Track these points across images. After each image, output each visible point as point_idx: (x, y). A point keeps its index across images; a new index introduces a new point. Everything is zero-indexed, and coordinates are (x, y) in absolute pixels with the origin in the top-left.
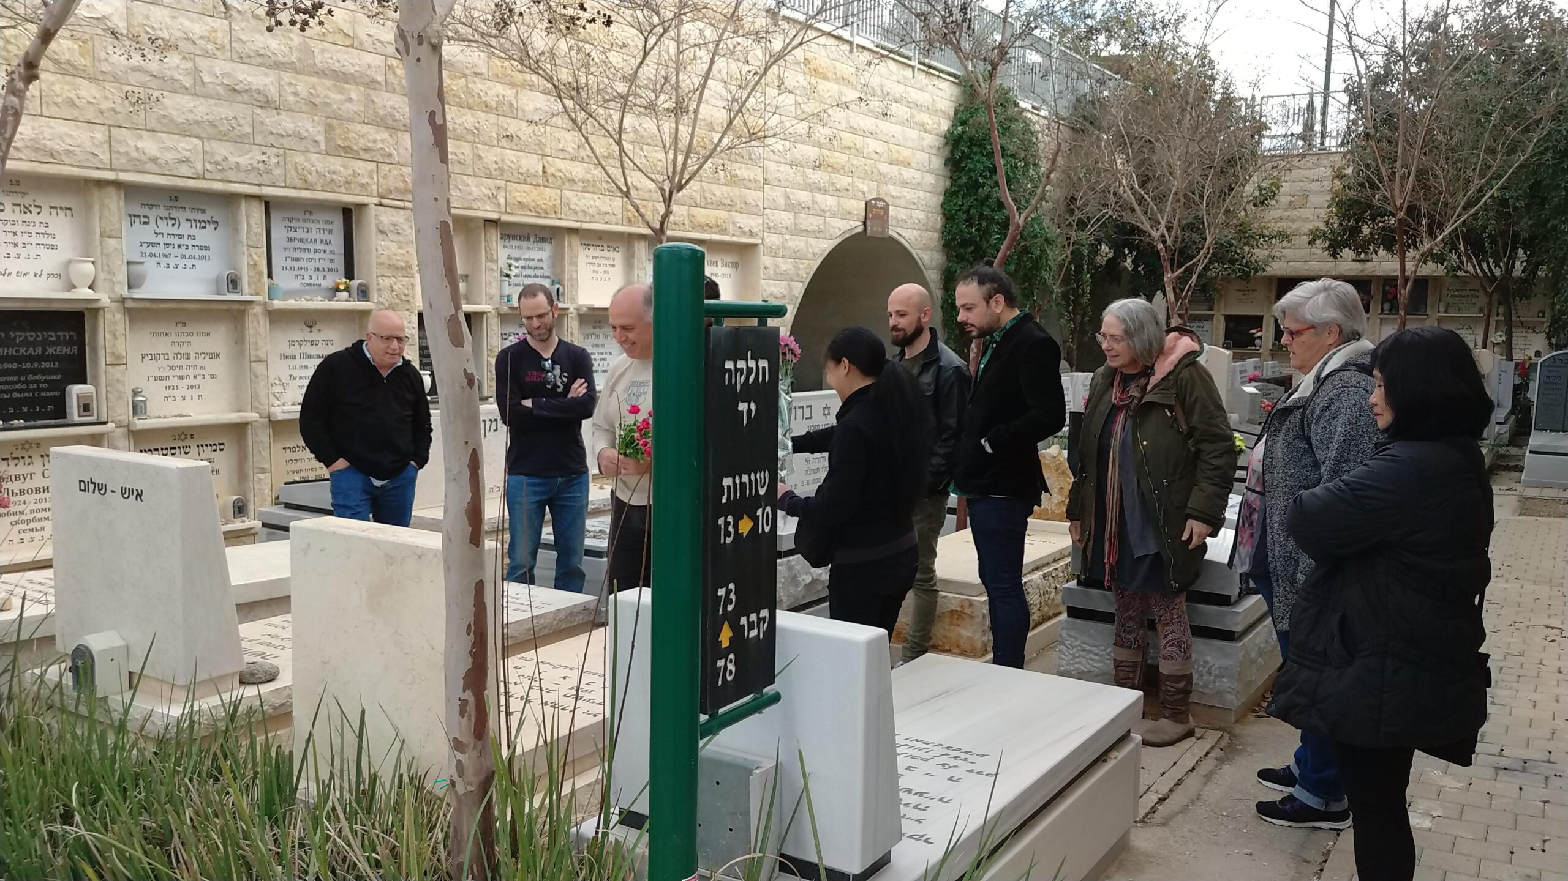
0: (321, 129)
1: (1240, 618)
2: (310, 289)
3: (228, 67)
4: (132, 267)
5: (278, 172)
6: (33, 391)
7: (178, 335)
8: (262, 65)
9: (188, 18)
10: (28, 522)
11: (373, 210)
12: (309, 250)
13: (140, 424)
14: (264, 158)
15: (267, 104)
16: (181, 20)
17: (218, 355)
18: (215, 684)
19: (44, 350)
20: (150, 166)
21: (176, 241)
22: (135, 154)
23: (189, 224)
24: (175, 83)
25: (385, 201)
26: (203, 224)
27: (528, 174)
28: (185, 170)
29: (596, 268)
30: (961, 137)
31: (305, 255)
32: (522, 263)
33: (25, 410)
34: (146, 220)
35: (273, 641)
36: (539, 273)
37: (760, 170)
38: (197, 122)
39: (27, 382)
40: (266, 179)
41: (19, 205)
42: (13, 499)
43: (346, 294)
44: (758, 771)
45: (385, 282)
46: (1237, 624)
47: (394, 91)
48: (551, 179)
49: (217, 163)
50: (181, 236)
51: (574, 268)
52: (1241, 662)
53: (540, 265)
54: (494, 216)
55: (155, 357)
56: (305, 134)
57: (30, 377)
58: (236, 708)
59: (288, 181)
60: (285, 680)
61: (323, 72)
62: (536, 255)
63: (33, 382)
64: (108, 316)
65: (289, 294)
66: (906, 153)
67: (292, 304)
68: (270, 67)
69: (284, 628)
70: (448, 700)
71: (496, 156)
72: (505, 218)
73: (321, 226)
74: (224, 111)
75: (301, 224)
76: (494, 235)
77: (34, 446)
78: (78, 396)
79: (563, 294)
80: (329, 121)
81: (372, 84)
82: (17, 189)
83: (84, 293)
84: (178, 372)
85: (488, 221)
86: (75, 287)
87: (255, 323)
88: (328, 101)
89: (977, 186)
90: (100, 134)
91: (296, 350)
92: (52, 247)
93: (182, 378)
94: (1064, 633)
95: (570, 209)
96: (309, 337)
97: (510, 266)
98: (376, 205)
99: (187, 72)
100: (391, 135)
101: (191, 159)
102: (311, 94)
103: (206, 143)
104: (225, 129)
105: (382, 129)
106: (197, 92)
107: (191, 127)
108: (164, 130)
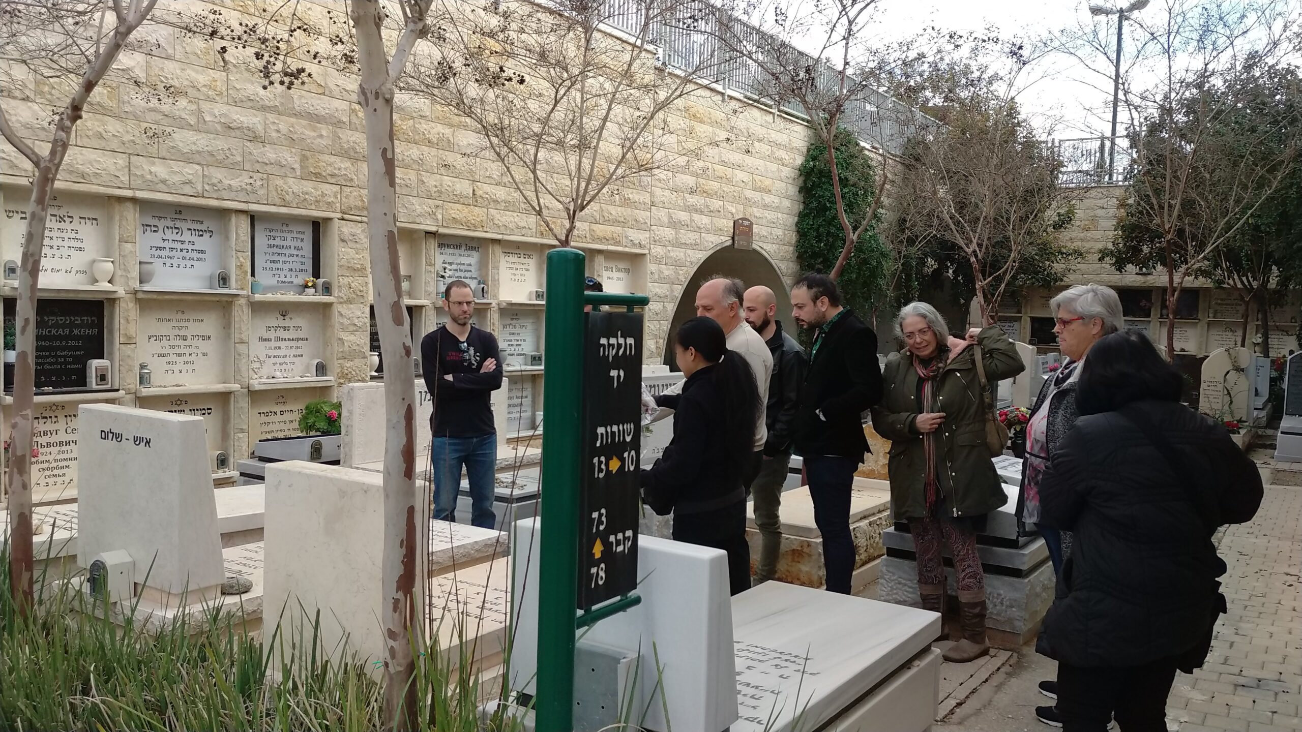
0: (297, 158)
1: (1026, 559)
2: (285, 285)
3: (225, 109)
4: (145, 266)
5: (261, 192)
6: (61, 363)
7: (178, 321)
8: (252, 108)
9: (194, 70)
10: (53, 468)
11: (336, 223)
12: (285, 255)
13: (145, 392)
14: (251, 181)
15: (255, 138)
16: (189, 71)
17: (209, 337)
18: (202, 593)
19: (71, 331)
20: (161, 187)
21: (179, 246)
22: (149, 177)
23: (190, 232)
24: (183, 122)
25: (346, 216)
26: (201, 233)
27: (461, 196)
28: (188, 190)
29: (514, 271)
30: (812, 169)
31: (282, 259)
32: (454, 267)
33: (54, 379)
34: (156, 229)
35: (248, 562)
36: (468, 274)
37: (648, 195)
38: (198, 152)
39: (56, 356)
40: (252, 198)
41: (55, 216)
42: (41, 450)
43: (313, 290)
44: (624, 660)
45: (344, 281)
46: (1024, 563)
47: (356, 130)
48: (480, 200)
49: (214, 185)
50: (183, 242)
51: (496, 271)
52: (1027, 595)
53: (469, 268)
54: (434, 229)
55: (159, 338)
56: (284, 163)
57: (59, 353)
58: (217, 614)
59: (270, 199)
60: (257, 591)
61: (300, 113)
62: (466, 260)
63: (61, 357)
64: (123, 305)
65: (267, 290)
66: (768, 182)
67: (269, 297)
68: (258, 110)
69: (256, 552)
70: (384, 599)
71: (436, 181)
72: (441, 230)
73: (295, 235)
74: (221, 143)
75: (278, 234)
76: (433, 244)
77: (60, 408)
78: (96, 368)
79: (487, 292)
80: (304, 152)
81: (339, 123)
82: (55, 203)
83: (105, 286)
84: (177, 351)
85: (428, 233)
86: (97, 281)
87: (240, 312)
88: (304, 137)
89: (826, 209)
90: (121, 161)
91: (272, 335)
92: (80, 249)
93: (179, 355)
94: (884, 569)
95: (494, 224)
96: (282, 323)
97: (445, 269)
98: (339, 219)
99: (192, 113)
100: (352, 164)
101: (193, 181)
102: (290, 131)
103: (205, 169)
104: (221, 158)
105: (346, 159)
106: (200, 128)
107: (194, 156)
108: (173, 158)
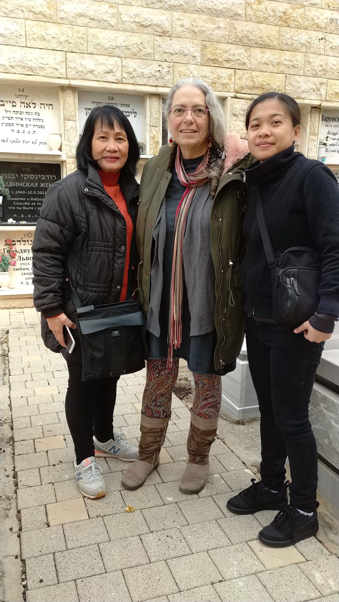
0: (199, 48)
3: (139, 10)
5: (167, 77)
6: (33, 206)
8: (161, 8)
10: (30, 274)
11: (229, 101)
14: (160, 68)
15: (164, 34)
20: (89, 76)
22: (80, 69)
24: (106, 23)
25: (238, 95)
28: (110, 78)
32: (337, 137)
33: (30, 216)
38: (118, 47)
39: (30, 201)
40: (160, 82)
41: (24, 103)
42: (22, 262)
47: (251, 20)
49: (130, 73)
54: (317, 103)
56: (187, 52)
57: (32, 199)
61: (202, 10)
63: (33, 201)
64: (68, 166)
68: (166, 9)
71: (322, 61)
76: (317, 117)
80: (204, 43)
81: (235, 16)
82: (22, 94)
83: (56, 152)
85: (313, 107)
86: (52, 149)
88: (204, 29)
92: (42, 127)
98: (232, 97)
99: (113, 15)
100: (246, 51)
101: (114, 71)
102: (193, 25)
103: (124, 61)
104: (135, 51)
105: (240, 47)
106: (119, 28)
107: (114, 50)
108: (98, 53)
